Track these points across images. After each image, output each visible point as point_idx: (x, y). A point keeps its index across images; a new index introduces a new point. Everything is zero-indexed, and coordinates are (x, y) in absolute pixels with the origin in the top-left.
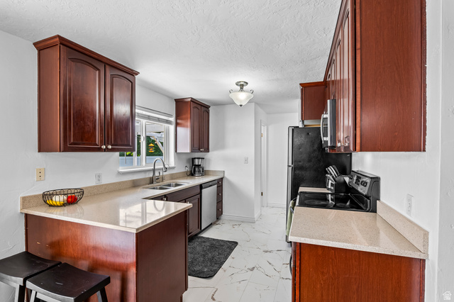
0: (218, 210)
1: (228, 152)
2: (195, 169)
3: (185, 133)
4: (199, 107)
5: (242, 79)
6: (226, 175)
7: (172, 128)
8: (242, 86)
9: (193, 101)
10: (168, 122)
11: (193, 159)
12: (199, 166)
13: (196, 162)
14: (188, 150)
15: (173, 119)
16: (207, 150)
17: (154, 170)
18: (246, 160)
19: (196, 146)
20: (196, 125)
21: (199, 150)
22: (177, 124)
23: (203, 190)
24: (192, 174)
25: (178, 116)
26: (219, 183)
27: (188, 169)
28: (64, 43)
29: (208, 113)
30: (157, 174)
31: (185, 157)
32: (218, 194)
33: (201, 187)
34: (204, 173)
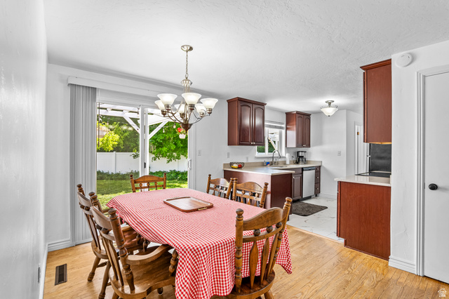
0: (316, 189)
1: (326, 147)
2: (299, 159)
3: (292, 134)
4: (302, 116)
5: (330, 99)
6: (323, 164)
7: (284, 131)
8: (330, 104)
9: (298, 113)
10: (281, 128)
11: (298, 152)
12: (302, 157)
13: (300, 154)
14: (295, 146)
15: (284, 126)
16: (309, 146)
17: (273, 157)
18: (339, 154)
19: (300, 142)
20: (300, 129)
21: (302, 146)
22: (287, 129)
23: (304, 172)
24: (297, 163)
25: (287, 123)
26: (318, 170)
27: (294, 159)
28: (240, 100)
29: (310, 119)
30: (275, 160)
31: (292, 151)
32: (316, 177)
33: (303, 169)
34: (306, 162)
